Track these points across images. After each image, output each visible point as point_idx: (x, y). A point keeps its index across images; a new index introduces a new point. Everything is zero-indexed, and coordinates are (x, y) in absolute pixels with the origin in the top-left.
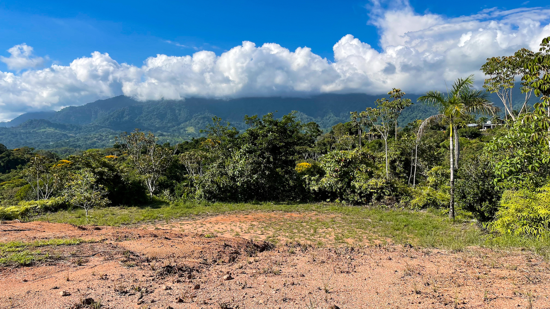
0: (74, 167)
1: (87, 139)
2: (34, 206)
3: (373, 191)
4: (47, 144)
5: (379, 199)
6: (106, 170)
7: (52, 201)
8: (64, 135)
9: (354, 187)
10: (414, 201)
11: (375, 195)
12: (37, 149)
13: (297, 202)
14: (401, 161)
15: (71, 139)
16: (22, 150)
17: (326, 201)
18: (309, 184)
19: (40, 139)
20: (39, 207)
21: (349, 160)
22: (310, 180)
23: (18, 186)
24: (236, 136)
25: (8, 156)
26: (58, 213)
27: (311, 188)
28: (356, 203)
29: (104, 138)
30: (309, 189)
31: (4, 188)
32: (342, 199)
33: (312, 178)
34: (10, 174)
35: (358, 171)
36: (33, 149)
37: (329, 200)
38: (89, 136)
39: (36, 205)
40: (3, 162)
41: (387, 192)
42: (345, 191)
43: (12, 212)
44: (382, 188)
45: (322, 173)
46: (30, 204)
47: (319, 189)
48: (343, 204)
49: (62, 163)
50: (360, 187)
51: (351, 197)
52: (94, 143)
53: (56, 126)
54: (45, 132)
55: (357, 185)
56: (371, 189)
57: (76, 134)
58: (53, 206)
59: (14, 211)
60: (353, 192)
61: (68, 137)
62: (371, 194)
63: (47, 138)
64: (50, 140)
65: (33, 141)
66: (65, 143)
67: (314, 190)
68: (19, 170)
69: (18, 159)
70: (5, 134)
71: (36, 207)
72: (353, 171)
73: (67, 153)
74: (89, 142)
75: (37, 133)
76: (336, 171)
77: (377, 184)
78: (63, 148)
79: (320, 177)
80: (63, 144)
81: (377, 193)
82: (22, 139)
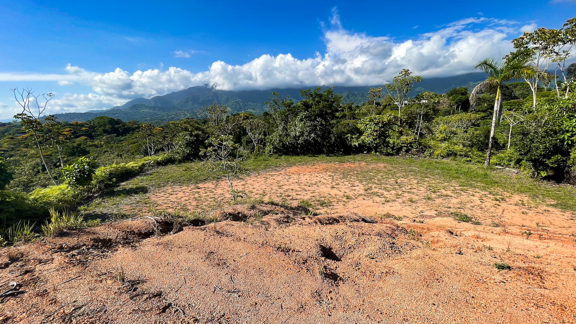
0: (164, 132)
1: (168, 115)
2: (149, 161)
3: (404, 145)
4: (146, 119)
5: (407, 151)
6: (200, 133)
7: (162, 157)
8: (155, 113)
9: (388, 142)
10: (437, 152)
11: (405, 148)
12: (140, 122)
13: (340, 154)
14: (407, 123)
15: (159, 116)
16: (132, 123)
17: (363, 153)
18: (351, 140)
19: (141, 116)
20: (153, 162)
21: (386, 122)
22: (352, 138)
23: (132, 144)
24: (292, 106)
25: (124, 126)
26: (167, 167)
27: (352, 144)
28: (388, 154)
29: (178, 115)
30: (351, 144)
31: (123, 145)
32: (376, 152)
33: (354, 136)
34: (127, 137)
35: (392, 131)
36: (138, 122)
37: (366, 152)
38: (169, 114)
39: (150, 161)
40: (121, 129)
41: (415, 146)
42: (380, 146)
43: (132, 167)
44: (411, 143)
45: (361, 133)
46: (145, 160)
47: (359, 144)
48: (377, 155)
49: (157, 129)
50: (394, 143)
51: (384, 150)
52: (173, 118)
53: (150, 108)
54: (144, 111)
55: (391, 141)
56: (402, 144)
57: (162, 112)
58: (163, 161)
59: (134, 167)
60: (387, 146)
61: (158, 115)
62: (402, 147)
63: (145, 115)
64: (147, 116)
65: (137, 117)
66: (156, 118)
67: (355, 145)
68: (131, 134)
69: (130, 127)
70: (120, 113)
71: (150, 162)
72: (388, 130)
73: (158, 124)
74: (170, 117)
75: (139, 112)
76: (376, 131)
77: (407, 140)
78: (156, 121)
79: (359, 135)
80: (155, 118)
81: (407, 147)
82: (131, 116)
